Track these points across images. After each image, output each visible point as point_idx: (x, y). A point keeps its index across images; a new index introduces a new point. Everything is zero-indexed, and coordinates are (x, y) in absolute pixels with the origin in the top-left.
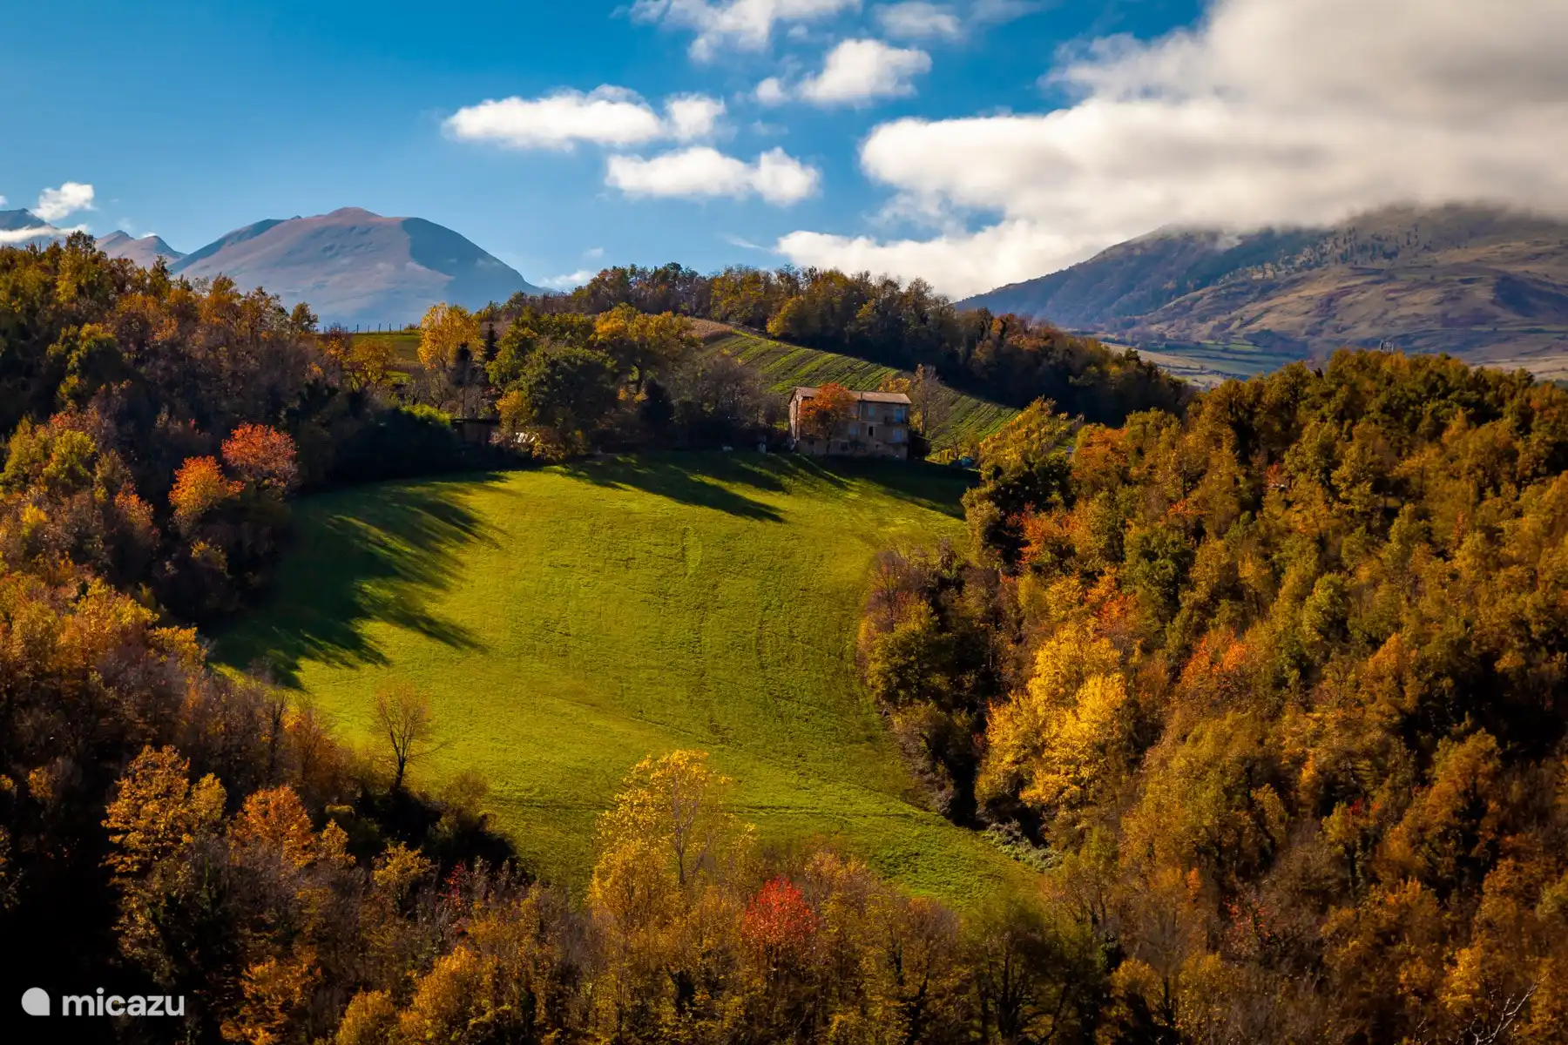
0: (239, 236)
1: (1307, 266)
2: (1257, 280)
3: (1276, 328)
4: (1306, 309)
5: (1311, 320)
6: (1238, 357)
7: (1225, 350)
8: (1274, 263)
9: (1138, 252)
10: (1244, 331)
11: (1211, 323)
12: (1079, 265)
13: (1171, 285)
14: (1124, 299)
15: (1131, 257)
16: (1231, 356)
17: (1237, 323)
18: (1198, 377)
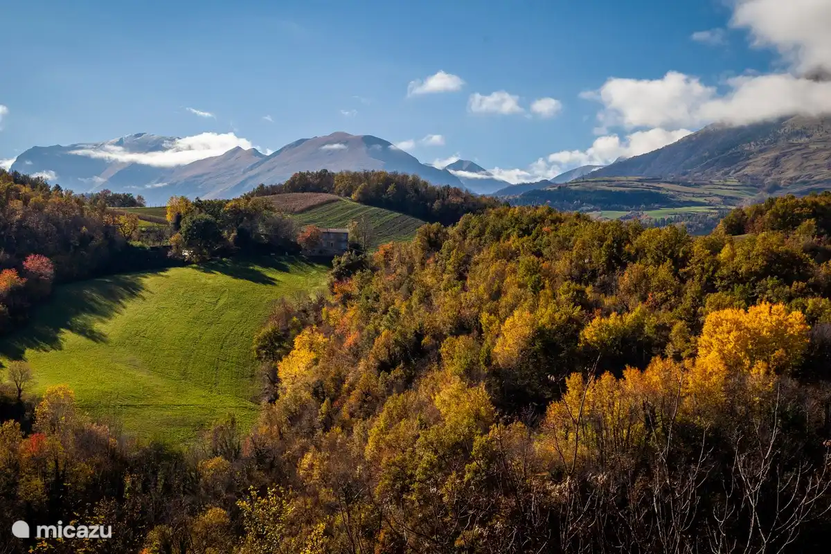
0: (290, 146)
1: (770, 143)
2: (746, 150)
3: (750, 173)
4: (764, 163)
5: (767, 169)
6: (729, 188)
7: (723, 185)
8: (755, 141)
9: (694, 139)
10: (735, 175)
11: (722, 172)
12: (667, 146)
13: (707, 154)
14: (687, 161)
15: (692, 141)
16: (725, 187)
17: (733, 171)
18: (707, 198)
